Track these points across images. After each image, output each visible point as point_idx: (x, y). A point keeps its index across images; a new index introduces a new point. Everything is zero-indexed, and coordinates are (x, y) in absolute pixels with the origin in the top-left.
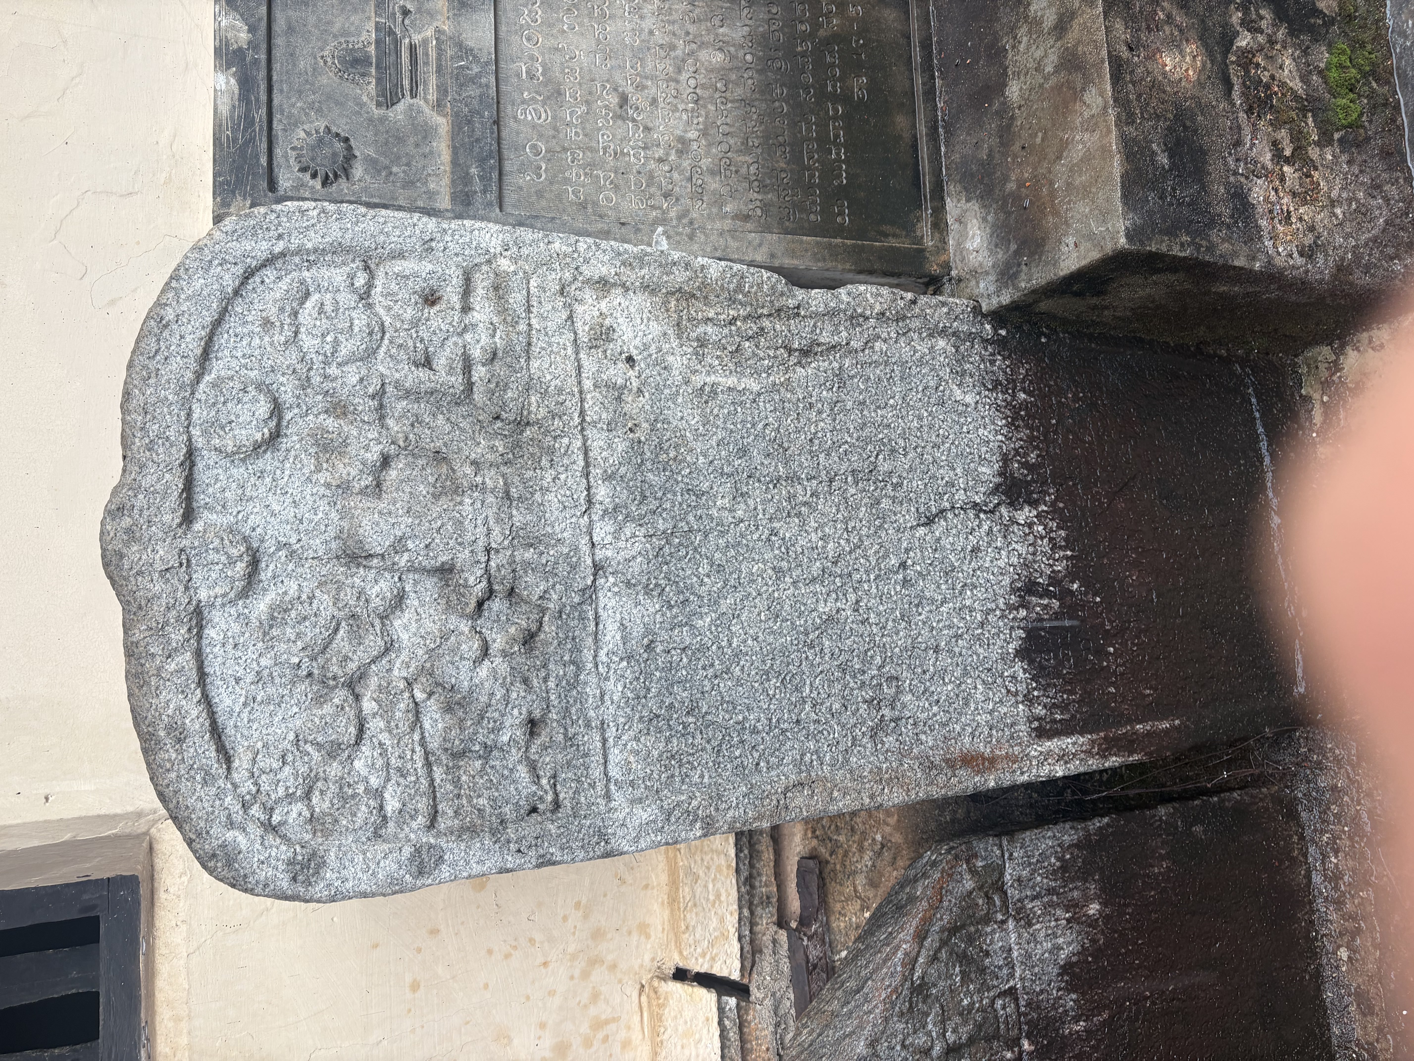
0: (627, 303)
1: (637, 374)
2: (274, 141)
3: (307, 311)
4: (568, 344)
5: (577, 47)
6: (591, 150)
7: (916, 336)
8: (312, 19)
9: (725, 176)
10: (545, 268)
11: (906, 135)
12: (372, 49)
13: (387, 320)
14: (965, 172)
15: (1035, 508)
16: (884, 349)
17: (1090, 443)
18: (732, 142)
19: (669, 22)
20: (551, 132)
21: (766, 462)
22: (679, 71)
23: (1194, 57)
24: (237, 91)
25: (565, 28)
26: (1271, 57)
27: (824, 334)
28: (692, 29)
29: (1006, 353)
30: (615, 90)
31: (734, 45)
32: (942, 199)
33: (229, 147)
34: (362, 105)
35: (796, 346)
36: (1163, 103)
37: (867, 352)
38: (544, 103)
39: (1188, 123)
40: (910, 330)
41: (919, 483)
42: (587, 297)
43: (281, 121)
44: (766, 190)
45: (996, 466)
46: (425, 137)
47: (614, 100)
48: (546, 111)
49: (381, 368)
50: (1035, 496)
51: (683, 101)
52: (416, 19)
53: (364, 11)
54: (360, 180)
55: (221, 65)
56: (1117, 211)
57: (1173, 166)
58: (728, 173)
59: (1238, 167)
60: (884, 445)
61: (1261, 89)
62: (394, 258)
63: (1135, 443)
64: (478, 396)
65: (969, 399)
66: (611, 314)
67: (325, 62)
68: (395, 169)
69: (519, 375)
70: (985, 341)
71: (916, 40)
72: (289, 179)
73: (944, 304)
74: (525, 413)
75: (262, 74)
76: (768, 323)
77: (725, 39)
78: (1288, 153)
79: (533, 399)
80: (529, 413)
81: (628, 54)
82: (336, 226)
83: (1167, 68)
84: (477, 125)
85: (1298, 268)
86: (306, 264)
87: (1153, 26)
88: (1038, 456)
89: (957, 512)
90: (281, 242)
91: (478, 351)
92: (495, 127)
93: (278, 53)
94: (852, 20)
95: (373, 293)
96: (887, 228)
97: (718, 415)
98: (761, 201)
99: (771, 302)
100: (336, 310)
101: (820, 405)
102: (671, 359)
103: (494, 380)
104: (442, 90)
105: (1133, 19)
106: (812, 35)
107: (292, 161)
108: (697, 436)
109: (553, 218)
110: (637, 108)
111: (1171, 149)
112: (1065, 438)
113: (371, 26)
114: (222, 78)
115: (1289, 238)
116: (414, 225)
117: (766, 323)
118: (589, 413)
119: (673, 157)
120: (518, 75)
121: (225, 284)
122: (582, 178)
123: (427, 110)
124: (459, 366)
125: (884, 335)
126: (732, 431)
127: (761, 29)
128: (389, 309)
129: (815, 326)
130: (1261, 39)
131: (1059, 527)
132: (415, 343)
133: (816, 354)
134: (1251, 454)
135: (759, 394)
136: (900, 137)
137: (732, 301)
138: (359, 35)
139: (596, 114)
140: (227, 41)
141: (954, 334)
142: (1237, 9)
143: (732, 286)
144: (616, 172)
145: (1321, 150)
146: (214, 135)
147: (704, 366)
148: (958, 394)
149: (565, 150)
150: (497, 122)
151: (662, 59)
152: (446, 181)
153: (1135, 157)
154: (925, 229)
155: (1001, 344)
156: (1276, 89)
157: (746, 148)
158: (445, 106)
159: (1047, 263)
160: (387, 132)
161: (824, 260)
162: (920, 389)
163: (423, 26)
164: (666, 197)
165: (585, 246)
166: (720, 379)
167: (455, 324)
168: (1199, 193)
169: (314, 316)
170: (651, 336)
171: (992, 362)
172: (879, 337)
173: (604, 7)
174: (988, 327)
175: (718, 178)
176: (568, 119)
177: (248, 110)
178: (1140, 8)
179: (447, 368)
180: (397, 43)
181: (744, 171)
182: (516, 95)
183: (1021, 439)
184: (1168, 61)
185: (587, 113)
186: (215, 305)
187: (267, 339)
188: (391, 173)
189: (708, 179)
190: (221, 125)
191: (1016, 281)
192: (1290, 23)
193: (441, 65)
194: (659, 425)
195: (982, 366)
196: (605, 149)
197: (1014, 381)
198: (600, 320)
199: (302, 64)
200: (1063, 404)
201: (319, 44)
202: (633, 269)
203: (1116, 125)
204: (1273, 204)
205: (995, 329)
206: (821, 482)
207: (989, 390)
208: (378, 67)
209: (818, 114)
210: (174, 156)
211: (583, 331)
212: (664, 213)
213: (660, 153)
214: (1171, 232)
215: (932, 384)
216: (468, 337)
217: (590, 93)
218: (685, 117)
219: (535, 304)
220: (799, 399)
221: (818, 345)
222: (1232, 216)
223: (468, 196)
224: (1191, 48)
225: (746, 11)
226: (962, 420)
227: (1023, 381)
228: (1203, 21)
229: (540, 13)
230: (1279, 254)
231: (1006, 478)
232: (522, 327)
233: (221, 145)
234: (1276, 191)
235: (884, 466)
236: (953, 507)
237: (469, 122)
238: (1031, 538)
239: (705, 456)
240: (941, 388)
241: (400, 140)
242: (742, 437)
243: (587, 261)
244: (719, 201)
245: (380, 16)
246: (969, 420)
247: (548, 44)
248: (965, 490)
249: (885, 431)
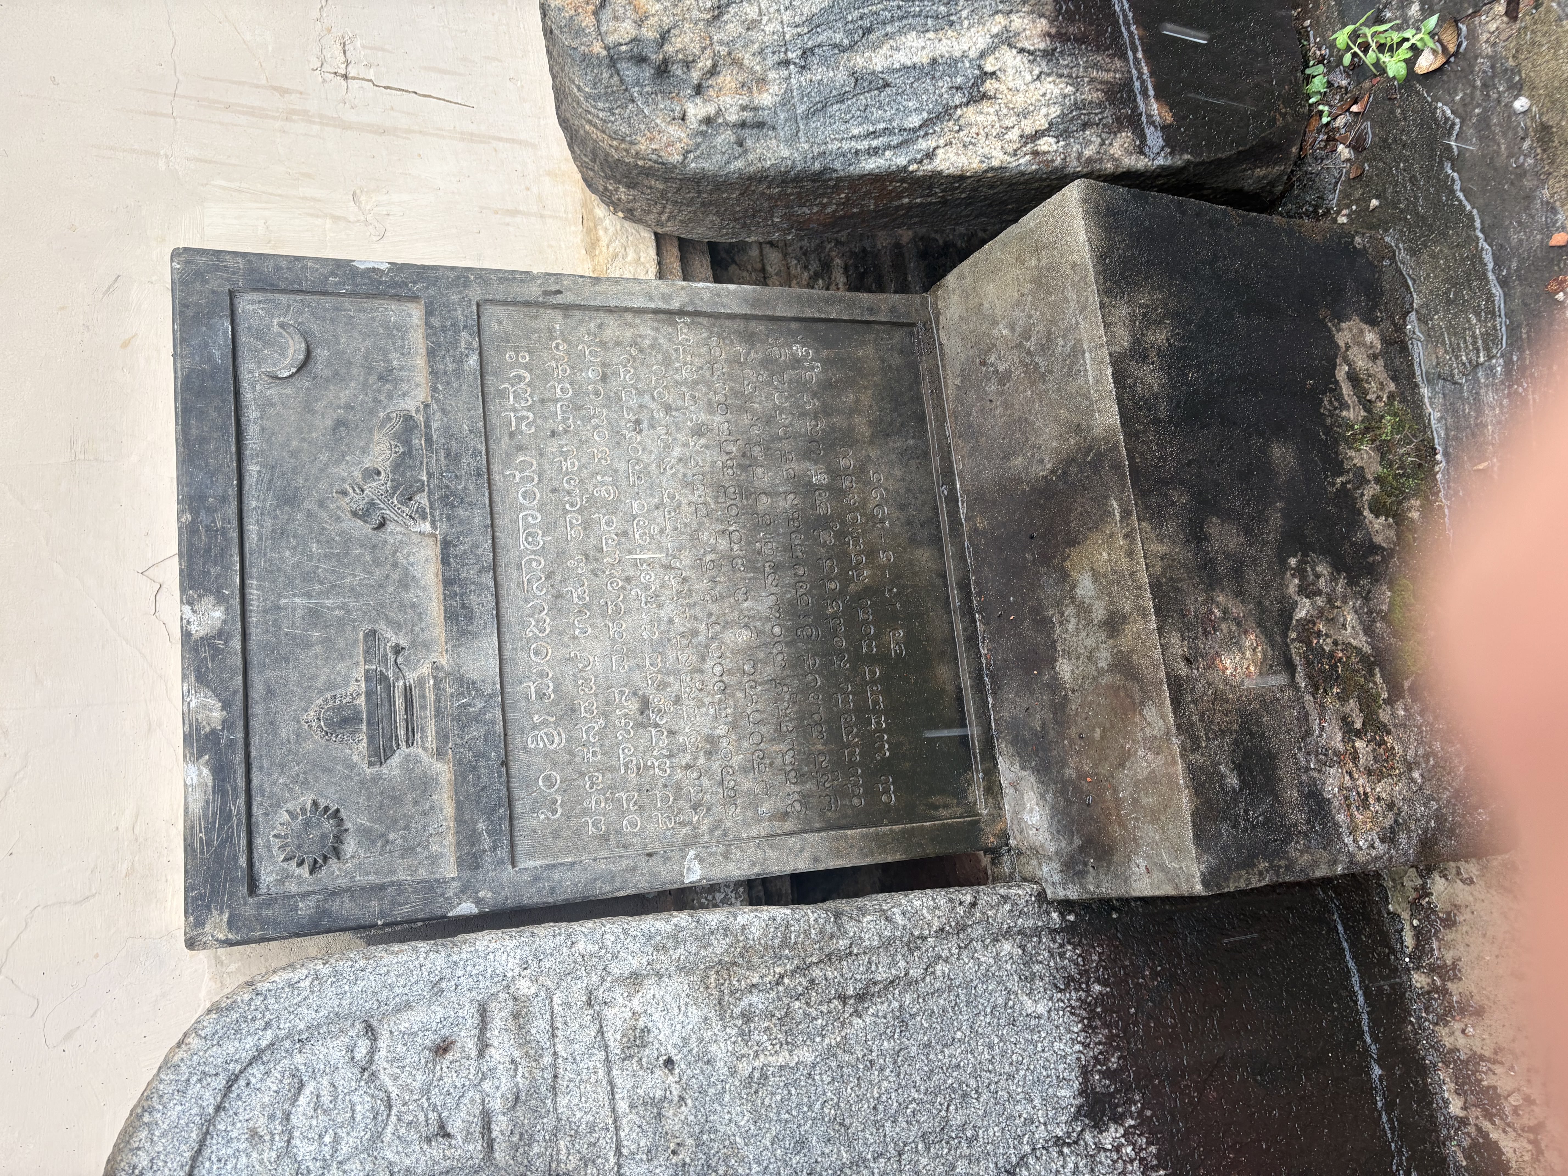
0: (662, 993)
1: (677, 1079)
2: (254, 829)
3: (301, 1109)
4: (599, 1066)
5: (591, 653)
6: (611, 769)
7: (979, 946)
8: (294, 677)
9: (759, 772)
10: (569, 978)
11: (950, 688)
12: (361, 701)
13: (394, 1092)
14: (1017, 736)
15: (1121, 1125)
16: (947, 971)
17: (1174, 1027)
18: (764, 730)
19: (690, 605)
20: (567, 758)
21: (827, 1151)
22: (703, 658)
23: (1254, 650)
24: (210, 784)
25: (577, 632)
26: (1332, 619)
27: (880, 970)
28: (714, 608)
29: (1076, 940)
30: (635, 694)
31: (760, 619)
32: (994, 758)
33: (202, 853)
34: (351, 767)
35: (851, 992)
36: (1227, 715)
37: (928, 979)
38: (557, 724)
39: (1254, 729)
40: (972, 940)
41: (996, 1129)
42: (617, 996)
43: (261, 804)
44: (804, 779)
45: (1076, 1085)
46: (425, 791)
47: (633, 706)
48: (559, 734)
49: (389, 1155)
50: (1120, 1110)
51: (709, 694)
52: (410, 654)
53: (351, 656)
54: (353, 857)
55: (192, 755)
56: (1191, 853)
57: (1244, 784)
58: (762, 767)
59: (1308, 762)
60: (954, 1091)
61: (1325, 660)
62: (399, 1010)
63: (1221, 1012)
64: (500, 1155)
65: (1041, 1009)
66: (645, 1012)
67: (310, 727)
68: (392, 836)
69: (545, 1120)
70: (1053, 931)
71: (952, 579)
72: (272, 872)
73: (1005, 899)
74: (554, 1165)
75: (239, 757)
76: (818, 971)
77: (751, 613)
78: (1358, 725)
79: (562, 1143)
80: (559, 1162)
81: (647, 649)
82: (330, 992)
83: (1228, 672)
84: (483, 770)
85: (1381, 858)
86: (298, 1046)
87: (1208, 626)
88: (1119, 1058)
89: (1038, 1154)
90: (269, 1032)
91: (499, 1101)
92: (504, 769)
93: (256, 724)
94: (883, 568)
95: (376, 1058)
96: (937, 799)
97: (770, 1105)
98: (798, 793)
99: (821, 949)
100: (335, 1100)
101: (881, 1061)
102: (713, 1048)
103: (517, 1131)
104: (442, 736)
105: (1189, 627)
106: (842, 593)
107: (275, 850)
108: (748, 1138)
109: (573, 864)
110: (660, 711)
111: (1239, 765)
112: (1147, 1026)
113: (359, 673)
114: (193, 770)
115: (1369, 825)
116: (421, 966)
117: (816, 972)
118: (625, 1143)
119: (701, 761)
120: (527, 698)
121: (205, 1104)
122: (603, 805)
123: (425, 758)
124: (477, 1129)
125: (945, 954)
126: (786, 1121)
127: (788, 596)
128: (396, 1078)
129: (870, 963)
130: (1320, 601)
131: (1149, 1143)
132: (426, 1116)
133: (873, 995)
134: (1344, 994)
135: (814, 1065)
136: (943, 690)
137: (778, 957)
138: (347, 686)
139: (614, 726)
140: (198, 725)
141: (1019, 932)
142: (1293, 576)
143: (777, 942)
144: (639, 791)
145: (1392, 707)
146: (185, 840)
147: (751, 1048)
148: (1028, 1004)
149: (582, 775)
150: (505, 763)
151: (683, 649)
152: (450, 839)
153: (1204, 787)
154: (977, 793)
155: (1069, 930)
156: (1340, 655)
157: (779, 735)
158: (446, 753)
159: (1116, 876)
160: (382, 793)
161: (872, 854)
162: (988, 1010)
163: (419, 661)
164: (695, 809)
165: (613, 938)
166: (770, 1058)
167: (471, 1077)
168: (1272, 806)
169: (309, 1114)
170: (690, 1026)
171: (1062, 956)
172: (939, 957)
173: (619, 601)
174: (1055, 915)
175: (751, 776)
176: (585, 738)
177: (224, 803)
178: (1195, 612)
179: (464, 1133)
180: (389, 689)
181: (779, 762)
182: (525, 721)
183: (1100, 1043)
184: (1228, 663)
185: (605, 727)
186: (194, 1135)
187: (255, 1155)
188: (387, 842)
189: (741, 778)
190: (193, 827)
191: (1083, 881)
192: (1348, 570)
193: (440, 707)
194: (705, 1137)
195: (1052, 964)
196: (626, 765)
197: (1086, 971)
198: (633, 1022)
199: (283, 733)
200: (1140, 985)
201: (303, 704)
202: (667, 951)
203: (1182, 756)
204: (1349, 790)
205: (1062, 915)
206: (889, 1159)
207: (1061, 991)
208: (369, 724)
209: (854, 681)
210: (136, 840)
211: (615, 1040)
212: (694, 828)
213: (686, 758)
214: (1248, 864)
215: (1000, 1001)
216: (486, 1086)
217: (608, 703)
218: (712, 711)
219: (560, 1026)
220: (858, 1059)
221: (875, 984)
222: (1308, 822)
223: (476, 858)
224: (1250, 640)
225: (770, 578)
226: (1035, 1037)
227: (1097, 969)
228: (1260, 603)
229: (548, 620)
230: (1360, 848)
231: (1087, 1097)
232: (547, 1060)
233: (194, 851)
234: (1350, 774)
235: (957, 1119)
236: (1034, 1149)
237: (474, 769)
238: (1120, 1165)
239: (759, 1163)
240: (1011, 1003)
241: (397, 800)
242: (799, 1126)
243: (615, 956)
244: (754, 803)
245: (370, 662)
246: (1043, 1035)
247: (559, 655)
248: (1045, 1124)
249: (955, 1074)
